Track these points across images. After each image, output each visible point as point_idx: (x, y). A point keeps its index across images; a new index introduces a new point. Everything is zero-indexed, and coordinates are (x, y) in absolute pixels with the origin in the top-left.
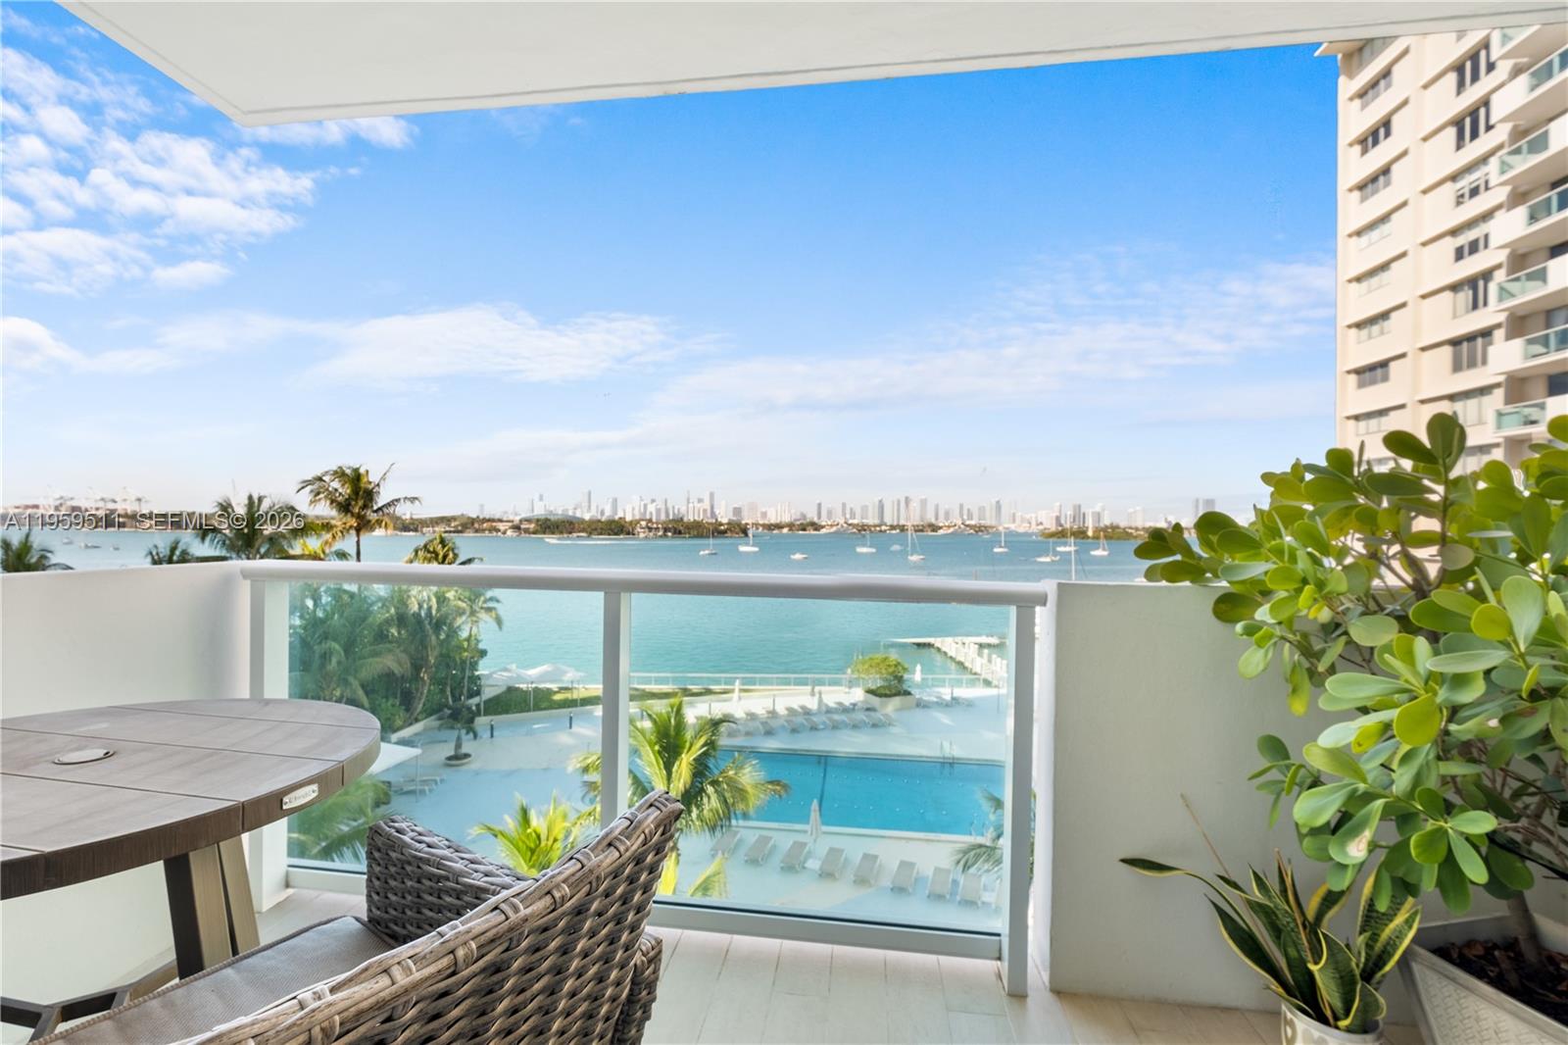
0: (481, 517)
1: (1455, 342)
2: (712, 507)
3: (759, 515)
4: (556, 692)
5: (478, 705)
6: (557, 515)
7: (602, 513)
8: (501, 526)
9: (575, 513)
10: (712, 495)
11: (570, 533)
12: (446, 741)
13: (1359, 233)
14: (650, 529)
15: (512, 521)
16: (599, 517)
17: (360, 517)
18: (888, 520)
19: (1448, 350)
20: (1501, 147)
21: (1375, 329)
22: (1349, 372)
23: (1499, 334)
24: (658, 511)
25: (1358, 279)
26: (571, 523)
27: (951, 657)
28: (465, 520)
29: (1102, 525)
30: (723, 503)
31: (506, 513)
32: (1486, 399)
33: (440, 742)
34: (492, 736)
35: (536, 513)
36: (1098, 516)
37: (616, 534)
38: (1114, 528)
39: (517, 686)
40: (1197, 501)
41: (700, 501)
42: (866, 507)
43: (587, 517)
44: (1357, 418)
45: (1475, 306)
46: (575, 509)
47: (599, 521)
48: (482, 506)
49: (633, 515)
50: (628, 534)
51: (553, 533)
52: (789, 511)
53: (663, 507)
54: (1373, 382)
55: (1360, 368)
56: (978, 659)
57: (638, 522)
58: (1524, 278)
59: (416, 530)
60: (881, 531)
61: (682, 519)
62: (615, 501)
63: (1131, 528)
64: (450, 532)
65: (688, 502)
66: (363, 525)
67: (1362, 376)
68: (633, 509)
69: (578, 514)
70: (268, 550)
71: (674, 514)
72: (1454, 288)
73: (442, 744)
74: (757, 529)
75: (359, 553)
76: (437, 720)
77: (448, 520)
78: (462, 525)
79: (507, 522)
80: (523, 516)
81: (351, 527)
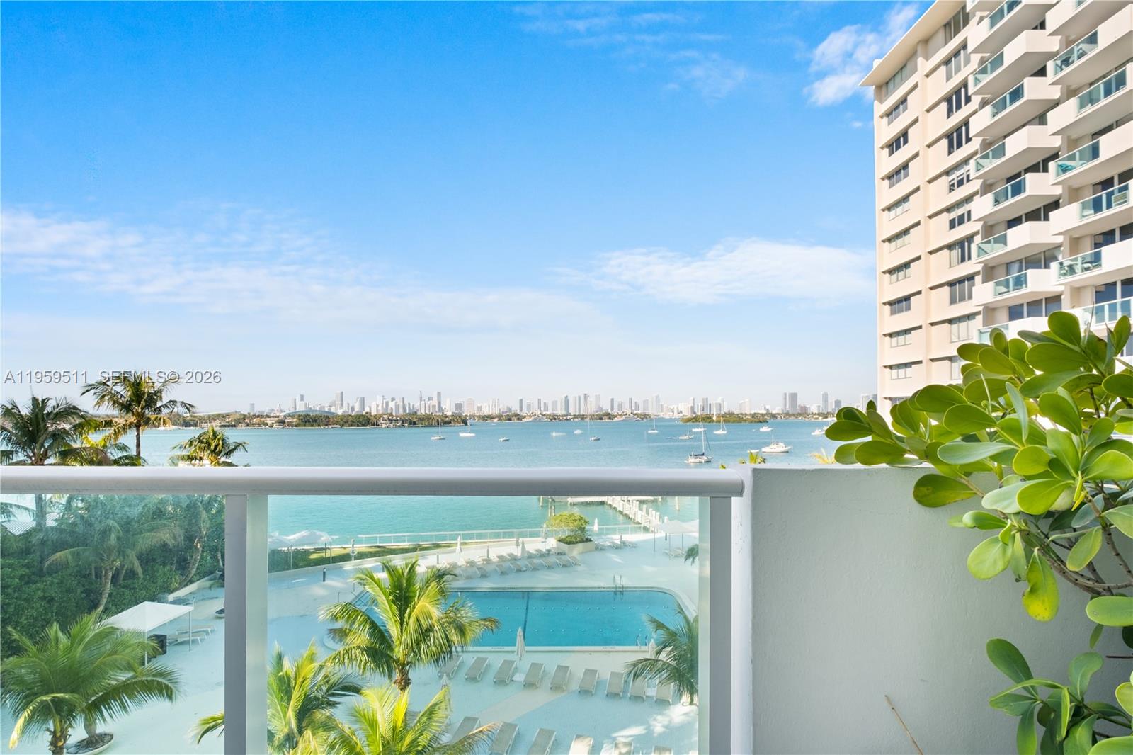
0: (251, 414)
1: (951, 284)
2: (439, 403)
3: (476, 409)
4: (314, 552)
6: (316, 411)
7: (353, 409)
8: (269, 421)
9: (330, 409)
10: (439, 394)
11: (326, 425)
12: (217, 598)
13: (889, 209)
14: (391, 421)
15: (278, 417)
16: (350, 413)
17: (141, 416)
18: (572, 411)
19: (946, 289)
20: (975, 153)
21: (901, 274)
22: (885, 304)
23: (978, 279)
24: (397, 407)
25: (889, 240)
26: (327, 418)
27: (620, 511)
28: (237, 416)
29: (722, 412)
30: (448, 400)
31: (273, 410)
32: (971, 322)
33: (212, 598)
35: (297, 410)
36: (720, 406)
37: (363, 425)
38: (731, 414)
39: (280, 549)
40: (785, 394)
41: (430, 399)
42: (556, 402)
43: (340, 412)
44: (891, 335)
45: (963, 260)
46: (330, 406)
47: (350, 416)
48: (252, 405)
49: (377, 410)
50: (373, 425)
51: (312, 426)
52: (499, 405)
53: (401, 404)
54: (901, 311)
55: (892, 301)
56: (640, 512)
57: (381, 416)
58: (992, 241)
59: (196, 425)
60: (567, 419)
61: (416, 413)
62: (363, 401)
63: (742, 414)
64: (225, 426)
65: (421, 400)
66: (142, 422)
67: (894, 306)
68: (378, 406)
69: (333, 410)
70: (52, 444)
71: (409, 408)
72: (950, 247)
73: (215, 600)
74: (475, 419)
75: (138, 445)
76: (211, 580)
77: (224, 417)
78: (235, 420)
79: (273, 417)
80: (288, 412)
81: (131, 423)
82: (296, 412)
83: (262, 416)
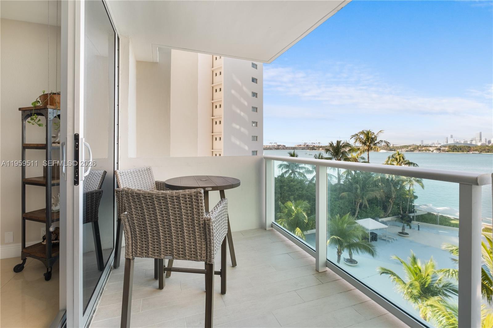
0: (422, 145)
4: (452, 220)
5: (413, 217)
6: (461, 143)
7: (489, 142)
8: (431, 149)
9: (472, 142)
11: (468, 152)
12: (399, 226)
15: (436, 147)
16: (487, 144)
17: (369, 146)
26: (469, 147)
28: (414, 147)
31: (433, 143)
33: (397, 226)
34: (419, 230)
35: (449, 143)
39: (432, 213)
43: (479, 144)
46: (472, 141)
47: (487, 146)
48: (422, 141)
51: (458, 152)
64: (408, 151)
66: (370, 149)
69: (474, 143)
73: (398, 227)
75: (368, 158)
76: (396, 218)
77: (407, 147)
78: (413, 148)
79: (434, 147)
80: (442, 144)
81: (366, 149)
82: (447, 144)
83: (427, 147)
